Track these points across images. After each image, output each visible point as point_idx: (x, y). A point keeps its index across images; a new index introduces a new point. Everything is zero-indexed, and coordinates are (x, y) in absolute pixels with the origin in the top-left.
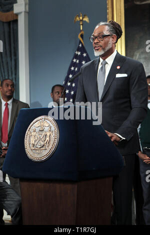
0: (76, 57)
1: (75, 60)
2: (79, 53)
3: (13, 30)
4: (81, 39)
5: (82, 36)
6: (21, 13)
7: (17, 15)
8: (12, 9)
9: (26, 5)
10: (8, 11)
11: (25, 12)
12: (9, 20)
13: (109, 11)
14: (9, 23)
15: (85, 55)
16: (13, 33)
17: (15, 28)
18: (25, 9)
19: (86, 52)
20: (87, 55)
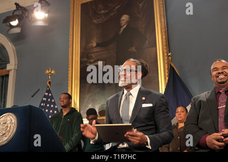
0: (45, 96)
1: (44, 99)
2: (47, 94)
3: (5, 81)
4: (49, 85)
5: (50, 83)
6: (12, 70)
7: (9, 71)
8: (6, 67)
9: (15, 65)
10: (3, 69)
11: (15, 69)
12: (3, 75)
13: (70, 69)
14: (3, 77)
15: (50, 95)
16: (5, 83)
17: (7, 80)
18: (15, 67)
19: (51, 93)
20: (52, 95)
